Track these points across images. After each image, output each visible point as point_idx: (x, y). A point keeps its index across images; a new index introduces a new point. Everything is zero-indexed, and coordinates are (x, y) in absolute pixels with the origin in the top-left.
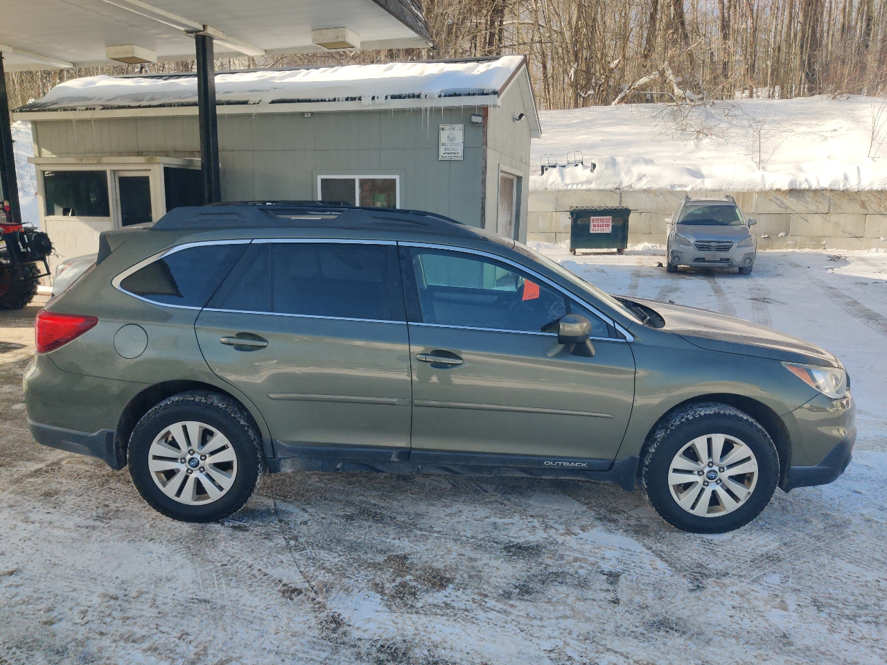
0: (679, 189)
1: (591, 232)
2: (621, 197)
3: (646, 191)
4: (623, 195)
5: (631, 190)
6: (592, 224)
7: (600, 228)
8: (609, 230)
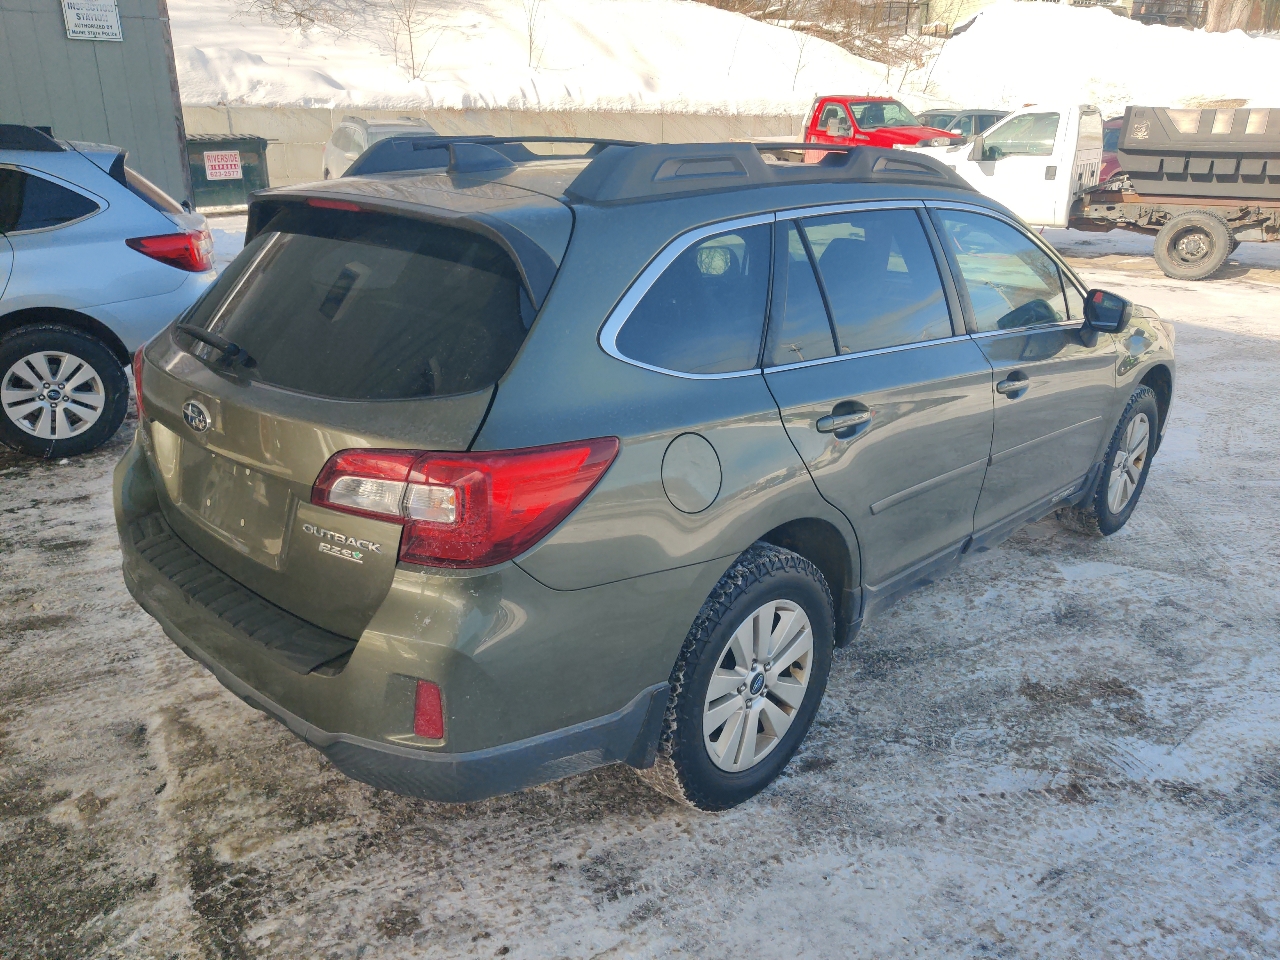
0: (317, 106)
1: (209, 178)
2: (229, 118)
3: (270, 108)
4: (232, 115)
5: (244, 106)
6: (208, 165)
7: (223, 171)
8: (238, 174)
